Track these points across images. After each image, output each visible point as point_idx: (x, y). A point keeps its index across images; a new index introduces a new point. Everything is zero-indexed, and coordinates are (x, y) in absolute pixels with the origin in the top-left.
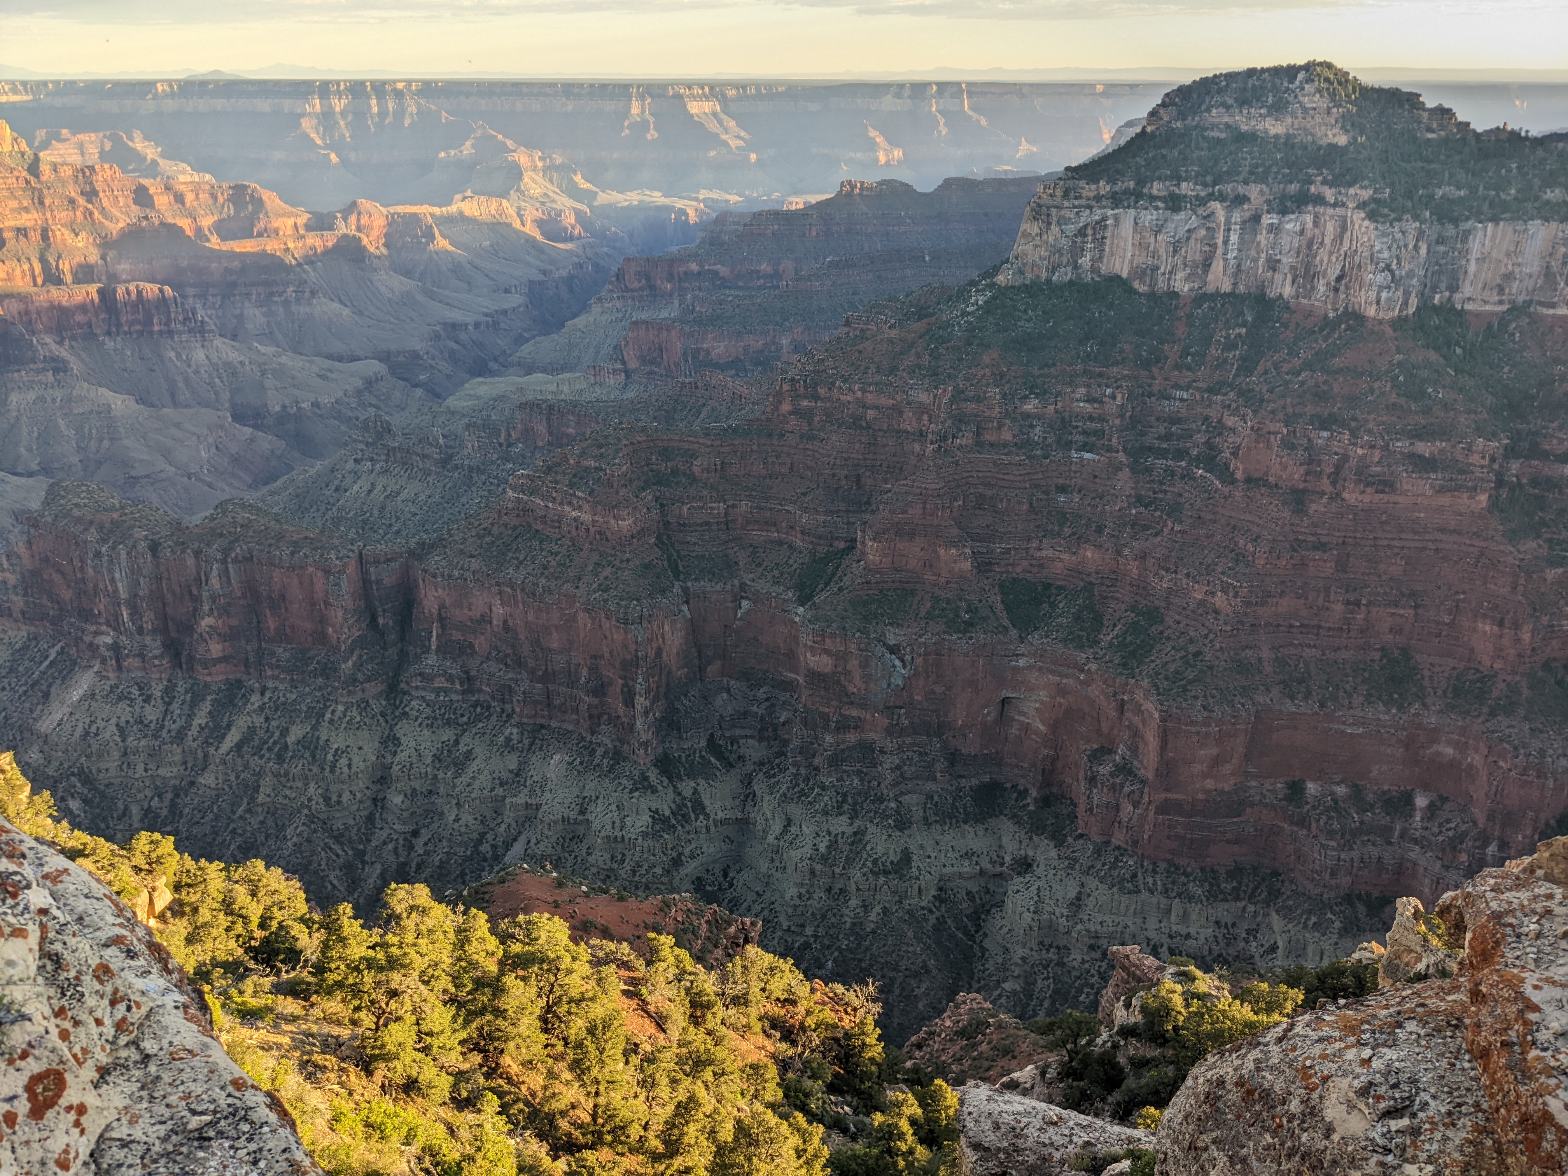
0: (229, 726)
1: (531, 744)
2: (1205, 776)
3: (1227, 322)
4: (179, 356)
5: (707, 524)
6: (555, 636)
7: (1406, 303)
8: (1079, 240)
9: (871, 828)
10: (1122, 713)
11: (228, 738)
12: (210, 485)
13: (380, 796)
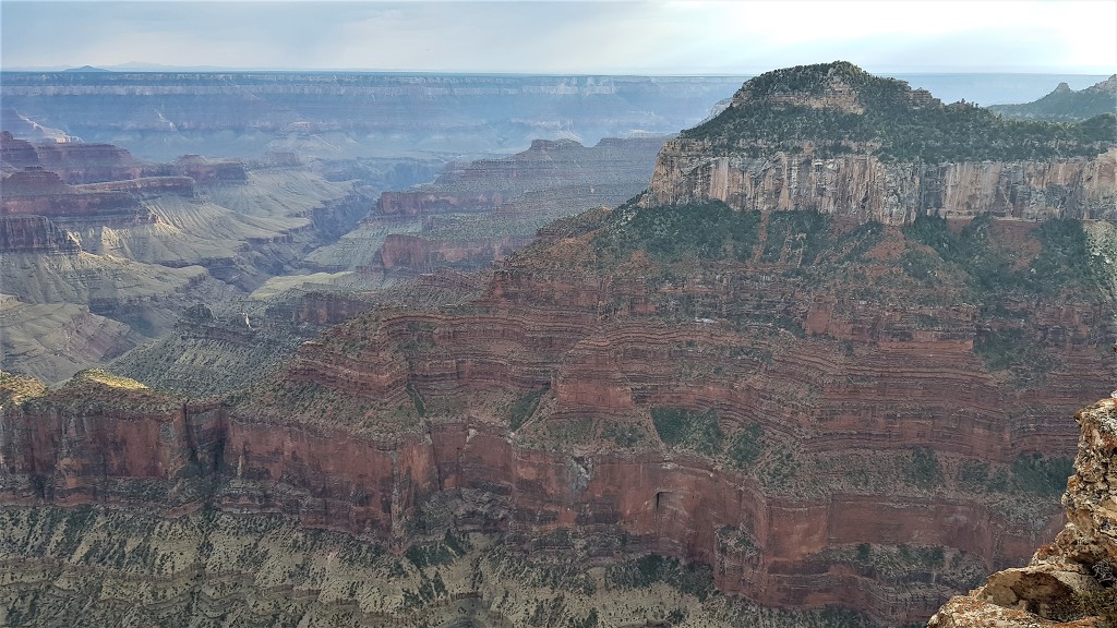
0: (80, 541)
1: (313, 545)
2: (801, 543)
3: (793, 230)
4: (51, 266)
5: (443, 375)
6: (331, 461)
7: (908, 215)
8: (693, 177)
9: (567, 595)
10: (741, 500)
11: (79, 550)
12: (71, 359)
13: (197, 590)
